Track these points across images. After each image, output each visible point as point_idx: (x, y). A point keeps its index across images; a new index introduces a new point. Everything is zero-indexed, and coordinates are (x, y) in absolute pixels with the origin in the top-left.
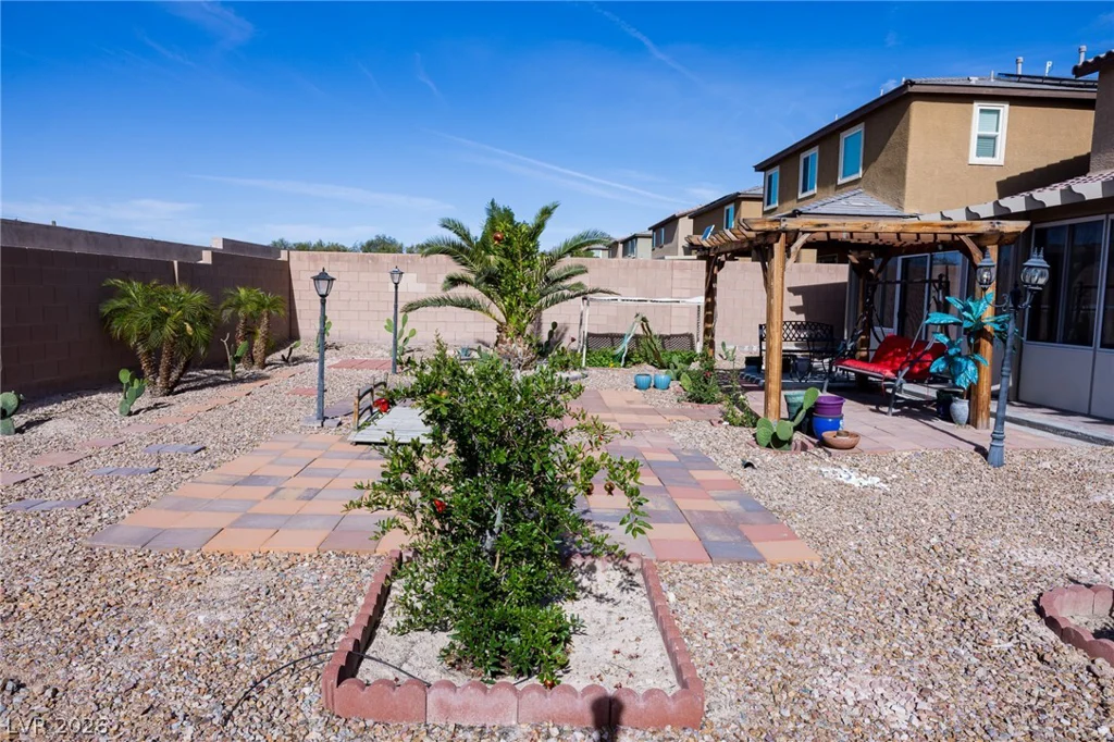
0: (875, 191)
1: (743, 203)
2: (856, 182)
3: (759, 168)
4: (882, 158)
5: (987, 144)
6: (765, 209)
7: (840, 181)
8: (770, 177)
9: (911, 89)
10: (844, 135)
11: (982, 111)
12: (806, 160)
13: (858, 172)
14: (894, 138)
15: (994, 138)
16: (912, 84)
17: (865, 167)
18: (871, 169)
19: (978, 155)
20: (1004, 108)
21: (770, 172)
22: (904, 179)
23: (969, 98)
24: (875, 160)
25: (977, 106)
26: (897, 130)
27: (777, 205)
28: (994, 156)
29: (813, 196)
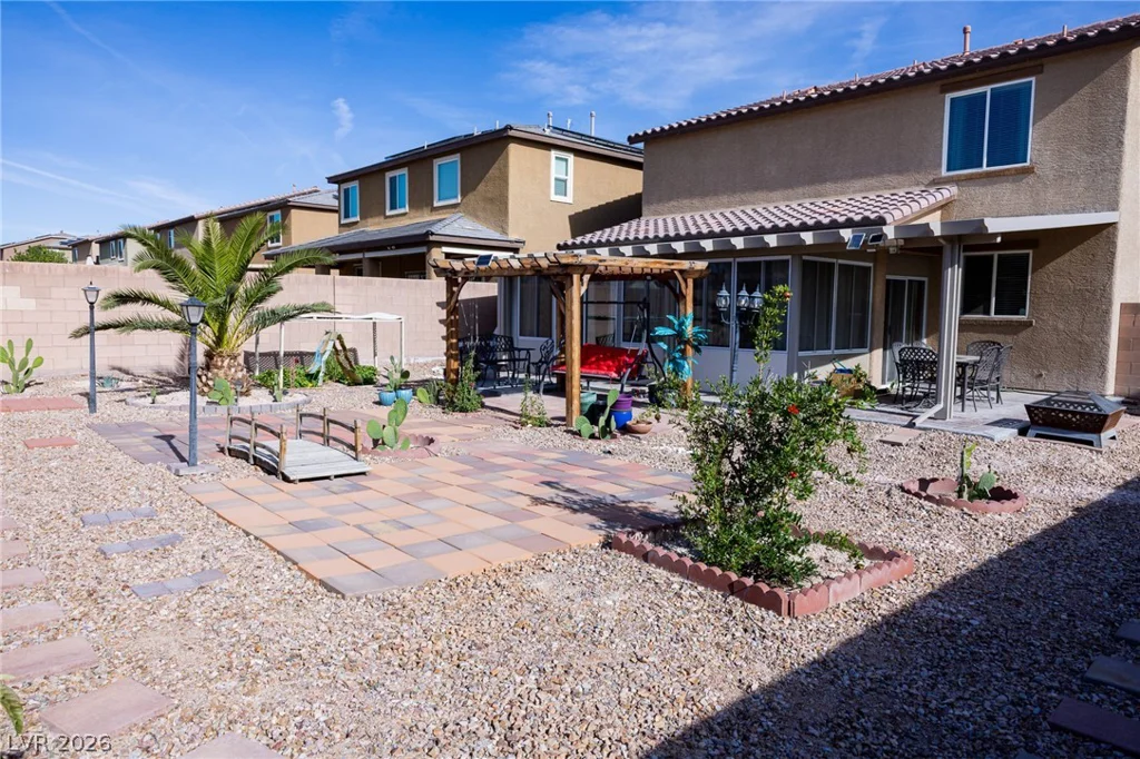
0: (477, 217)
1: (293, 211)
2: (454, 206)
3: (331, 180)
4: (481, 187)
5: (561, 184)
6: (342, 222)
7: (436, 204)
8: (347, 191)
9: (511, 133)
10: (437, 162)
11: (557, 158)
12: (393, 180)
13: (456, 197)
14: (493, 172)
15: (565, 181)
16: (511, 128)
17: (464, 194)
18: (471, 196)
19: (556, 194)
20: (571, 157)
21: (344, 186)
22: (506, 208)
23: (548, 146)
24: (474, 189)
25: (554, 153)
26: (496, 165)
27: (358, 219)
28: (565, 195)
29: (404, 214)
